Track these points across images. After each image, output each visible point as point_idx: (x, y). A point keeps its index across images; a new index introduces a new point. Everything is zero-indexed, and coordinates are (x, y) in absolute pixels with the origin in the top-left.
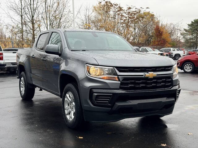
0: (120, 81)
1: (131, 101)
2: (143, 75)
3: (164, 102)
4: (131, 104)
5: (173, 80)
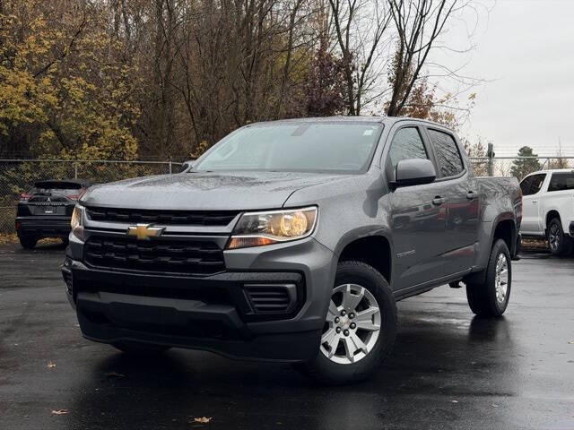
0: (83, 241)
2: (126, 231)
5: (225, 252)
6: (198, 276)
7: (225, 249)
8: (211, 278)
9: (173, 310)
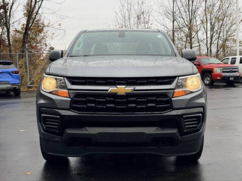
0: (70, 98)
1: (87, 128)
2: (107, 90)
3: (148, 134)
4: (87, 132)
5: (173, 99)
6: (156, 114)
7: (173, 97)
8: (166, 114)
9: (143, 133)
